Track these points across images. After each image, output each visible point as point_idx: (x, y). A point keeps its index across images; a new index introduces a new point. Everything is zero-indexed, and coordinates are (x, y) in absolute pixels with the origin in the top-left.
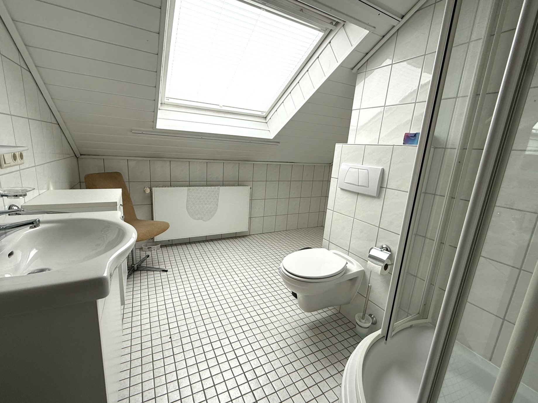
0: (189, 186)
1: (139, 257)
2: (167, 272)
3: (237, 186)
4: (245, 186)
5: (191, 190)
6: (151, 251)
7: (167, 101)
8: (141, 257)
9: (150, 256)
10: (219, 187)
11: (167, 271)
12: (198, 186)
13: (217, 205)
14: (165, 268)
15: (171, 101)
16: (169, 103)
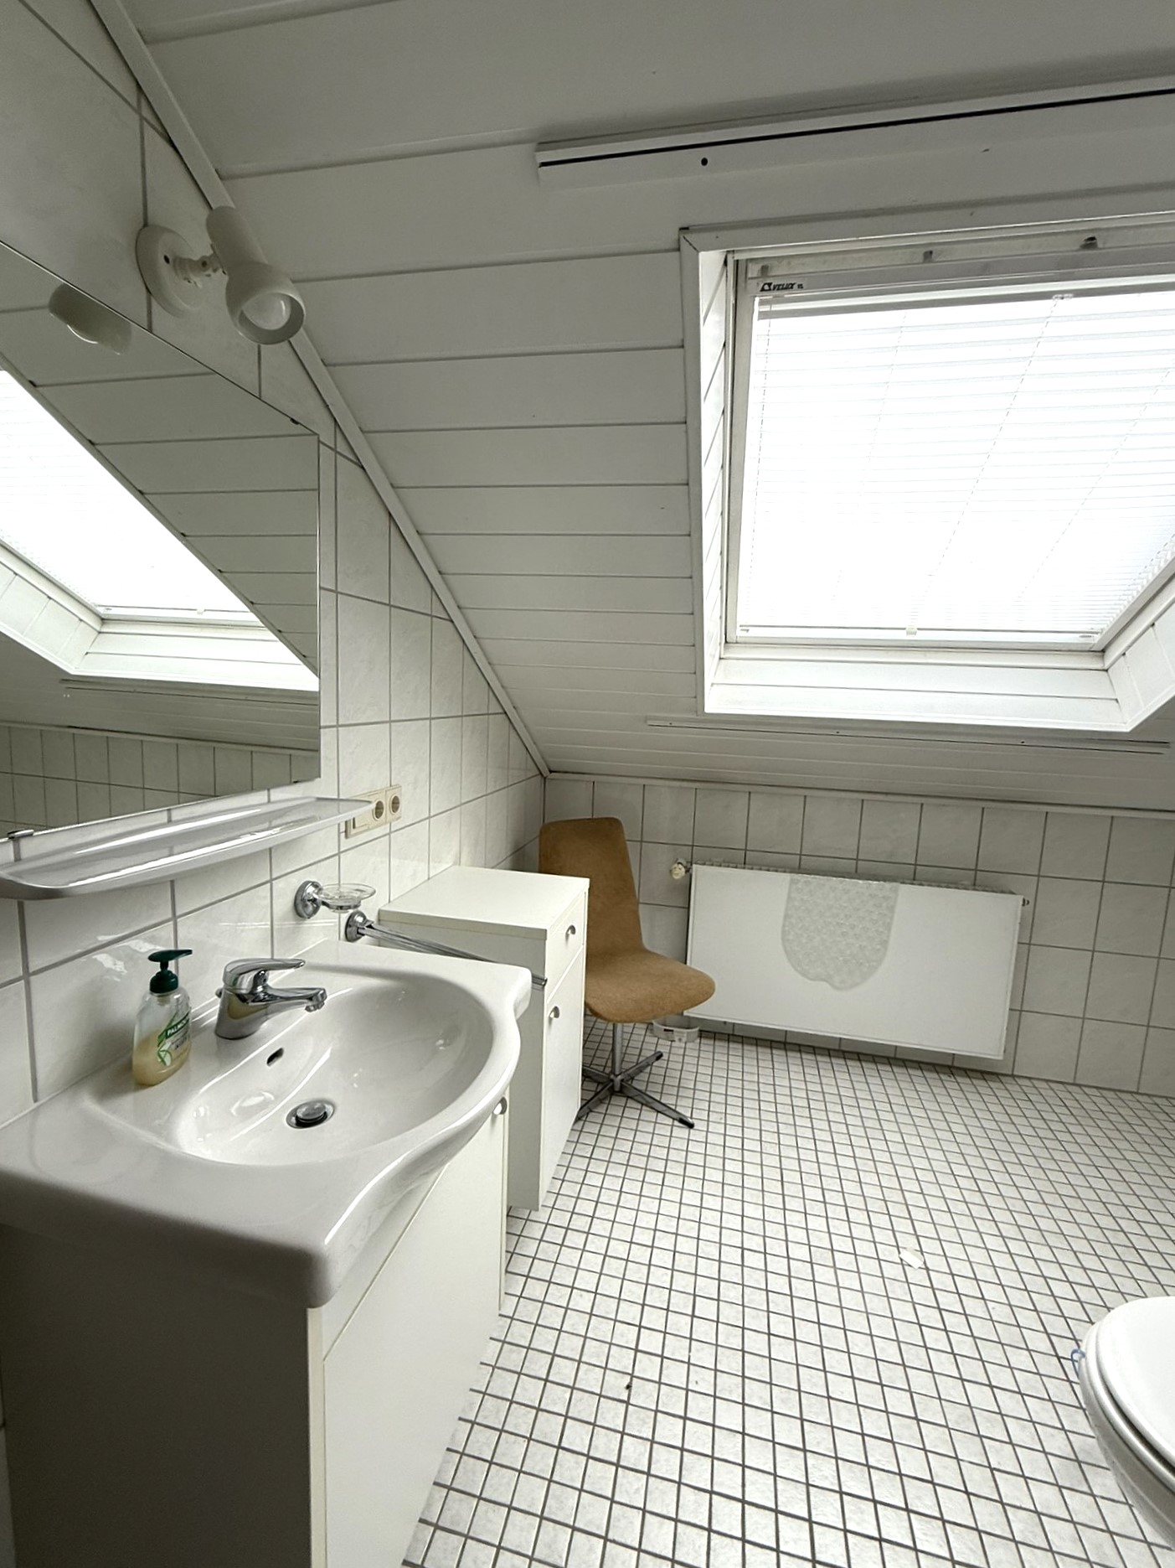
0: (799, 870)
1: (639, 1050)
2: (692, 1131)
3: (966, 889)
4: (1002, 892)
5: (800, 886)
6: (672, 1041)
7: (744, 634)
8: (642, 1054)
9: (665, 1057)
10: (895, 884)
11: (691, 1126)
12: (825, 874)
13: (885, 943)
14: (689, 1115)
15: (754, 632)
16: (747, 640)
